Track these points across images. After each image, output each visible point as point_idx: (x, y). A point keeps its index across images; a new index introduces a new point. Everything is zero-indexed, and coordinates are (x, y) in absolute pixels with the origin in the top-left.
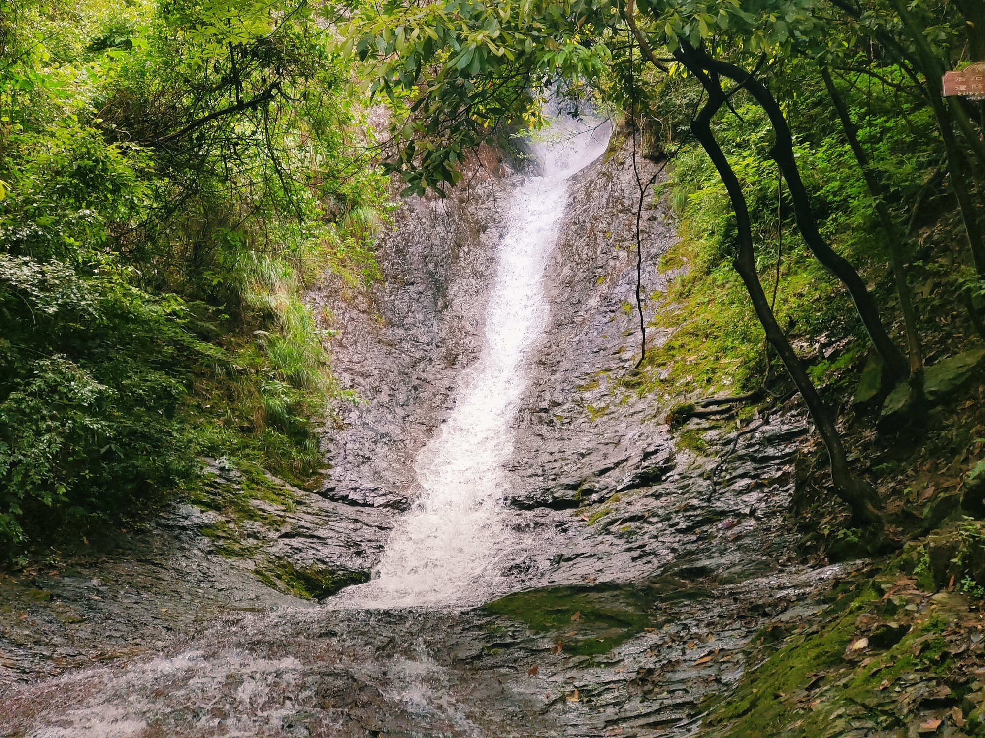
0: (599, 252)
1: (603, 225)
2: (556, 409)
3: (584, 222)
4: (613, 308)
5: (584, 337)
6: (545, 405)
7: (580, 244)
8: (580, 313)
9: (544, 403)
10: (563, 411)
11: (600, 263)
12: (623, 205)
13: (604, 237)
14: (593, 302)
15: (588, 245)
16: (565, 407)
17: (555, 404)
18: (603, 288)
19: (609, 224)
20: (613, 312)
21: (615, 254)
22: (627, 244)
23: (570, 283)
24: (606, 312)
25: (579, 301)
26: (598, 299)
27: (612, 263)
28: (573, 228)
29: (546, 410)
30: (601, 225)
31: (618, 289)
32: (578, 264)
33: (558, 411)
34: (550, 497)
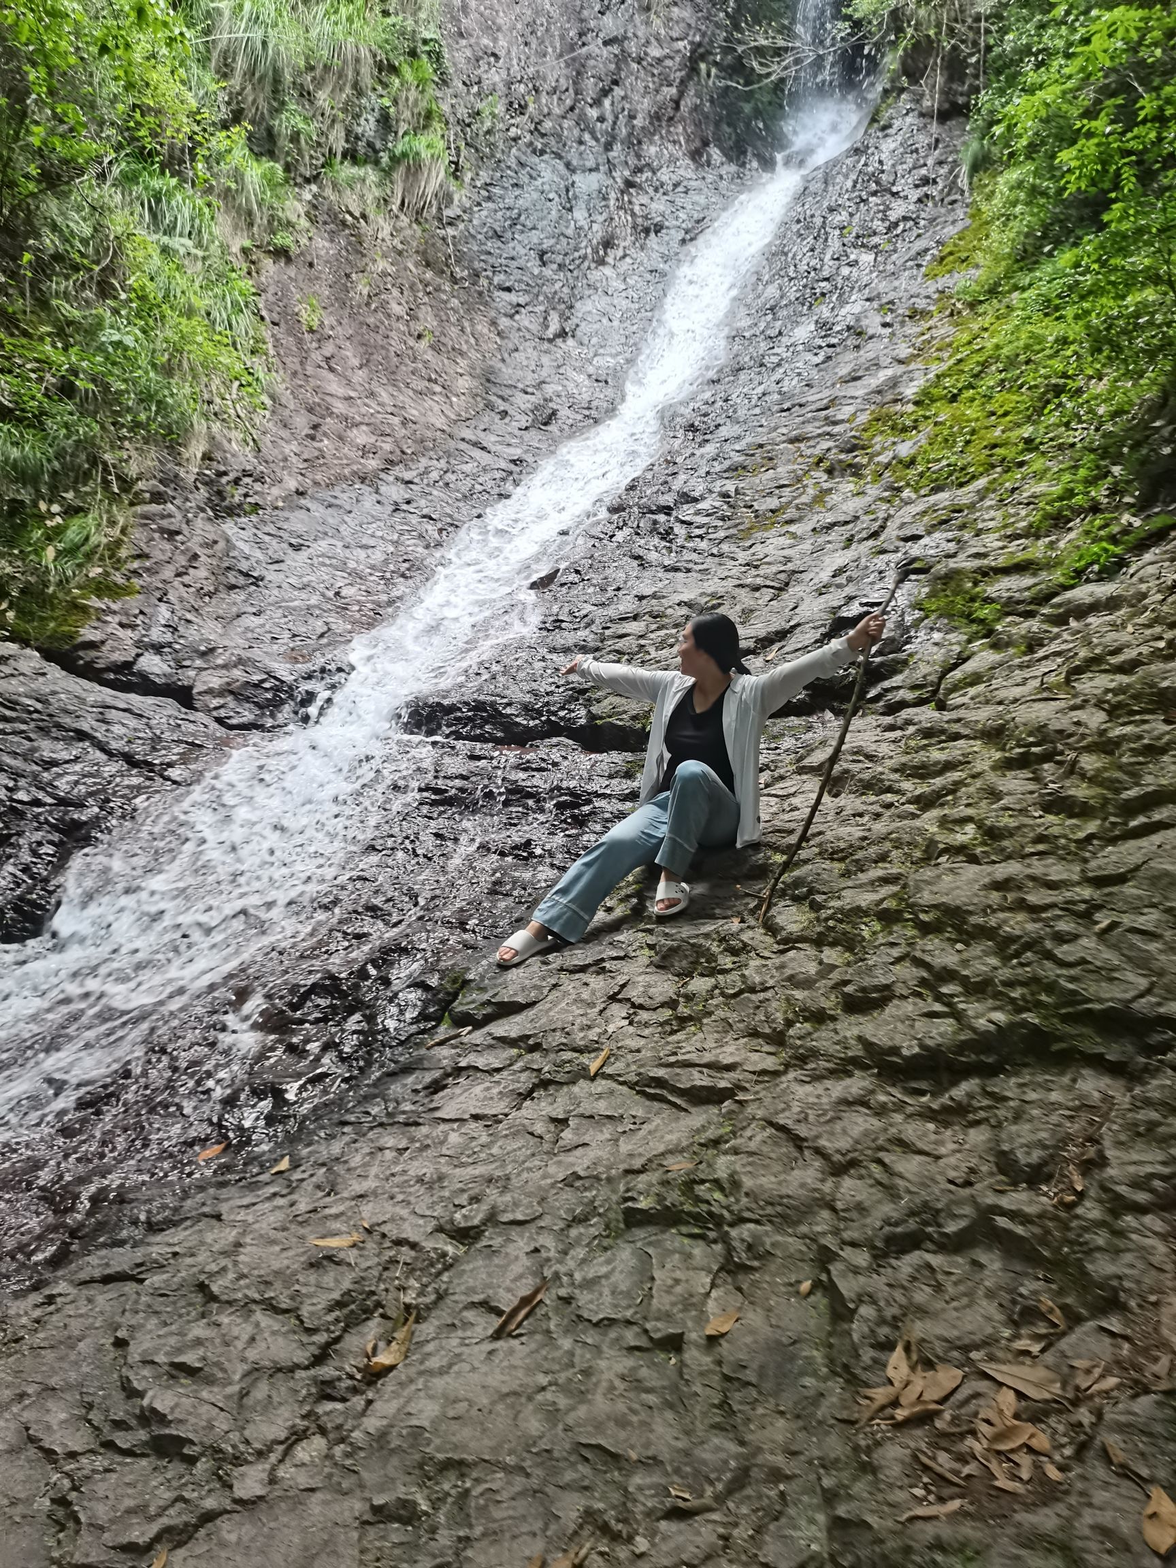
0: (828, 257)
1: (841, 217)
2: (685, 507)
3: (812, 216)
4: (834, 341)
5: (775, 387)
6: (668, 499)
7: (799, 249)
8: (776, 350)
9: (666, 497)
10: (698, 513)
11: (826, 274)
12: (877, 183)
13: (842, 235)
14: (804, 331)
15: (812, 250)
16: (701, 506)
17: (687, 498)
18: (824, 311)
19: (851, 215)
20: (833, 346)
21: (853, 257)
22: (875, 240)
23: (772, 309)
24: (820, 347)
25: (780, 333)
26: (812, 327)
27: (845, 271)
28: (795, 227)
29: (667, 510)
30: (839, 218)
31: (848, 308)
32: (791, 279)
33: (687, 512)
34: (583, 712)
